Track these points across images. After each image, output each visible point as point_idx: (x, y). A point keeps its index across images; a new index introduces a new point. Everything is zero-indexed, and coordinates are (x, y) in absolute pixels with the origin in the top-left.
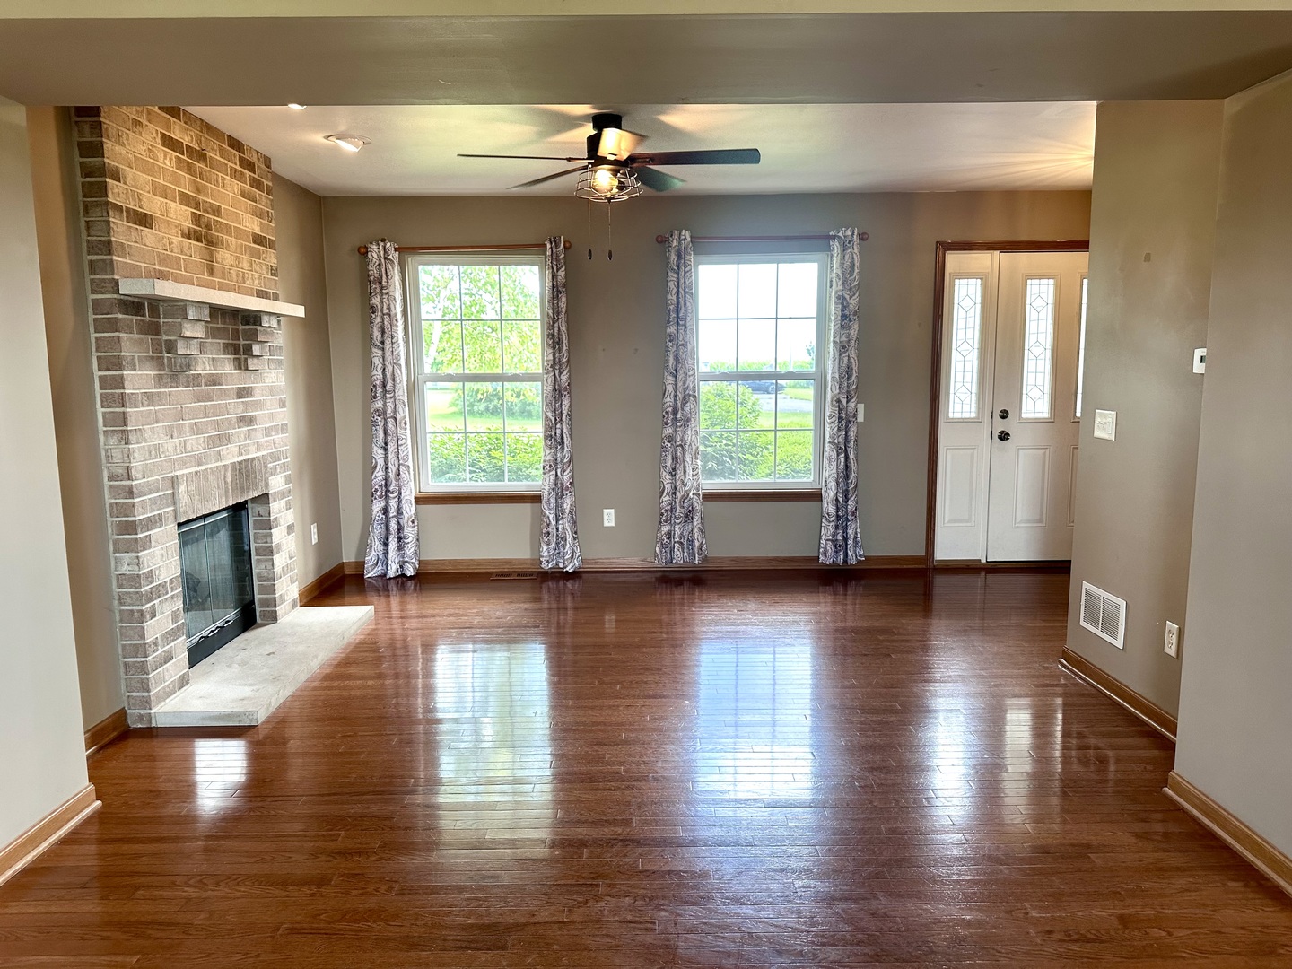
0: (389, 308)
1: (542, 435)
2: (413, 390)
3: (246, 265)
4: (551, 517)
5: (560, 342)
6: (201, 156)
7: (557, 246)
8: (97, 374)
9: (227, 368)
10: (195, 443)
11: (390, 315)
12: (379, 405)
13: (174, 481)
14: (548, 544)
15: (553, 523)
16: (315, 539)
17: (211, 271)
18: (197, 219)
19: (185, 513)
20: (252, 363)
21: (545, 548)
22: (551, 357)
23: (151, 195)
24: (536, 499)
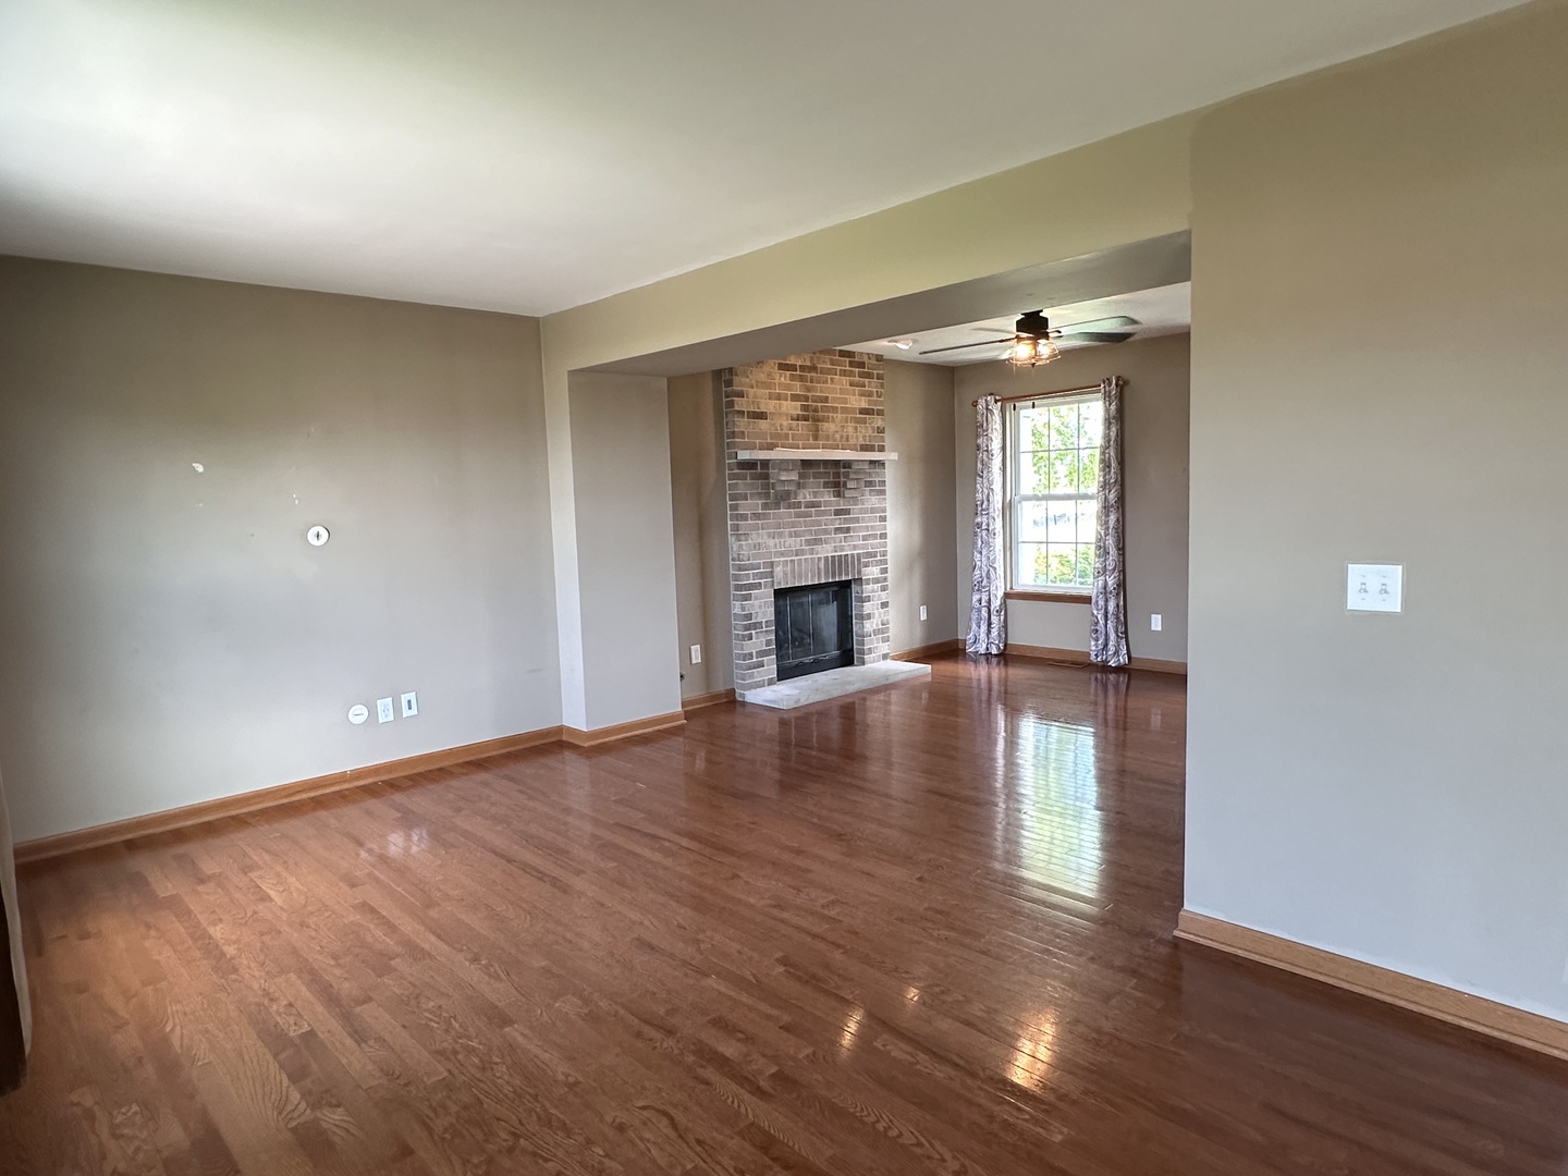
0: (987, 446)
1: (1094, 546)
2: (1008, 509)
3: (850, 430)
4: (1099, 617)
5: (1109, 467)
6: (813, 368)
7: (1110, 385)
8: (729, 503)
9: (827, 497)
10: (793, 543)
11: (987, 451)
12: (979, 520)
13: (772, 564)
14: (1097, 640)
15: (1102, 622)
16: (923, 617)
17: (816, 438)
18: (805, 408)
19: (779, 583)
20: (848, 494)
21: (1093, 643)
22: (1101, 479)
23: (768, 401)
24: (1086, 600)
